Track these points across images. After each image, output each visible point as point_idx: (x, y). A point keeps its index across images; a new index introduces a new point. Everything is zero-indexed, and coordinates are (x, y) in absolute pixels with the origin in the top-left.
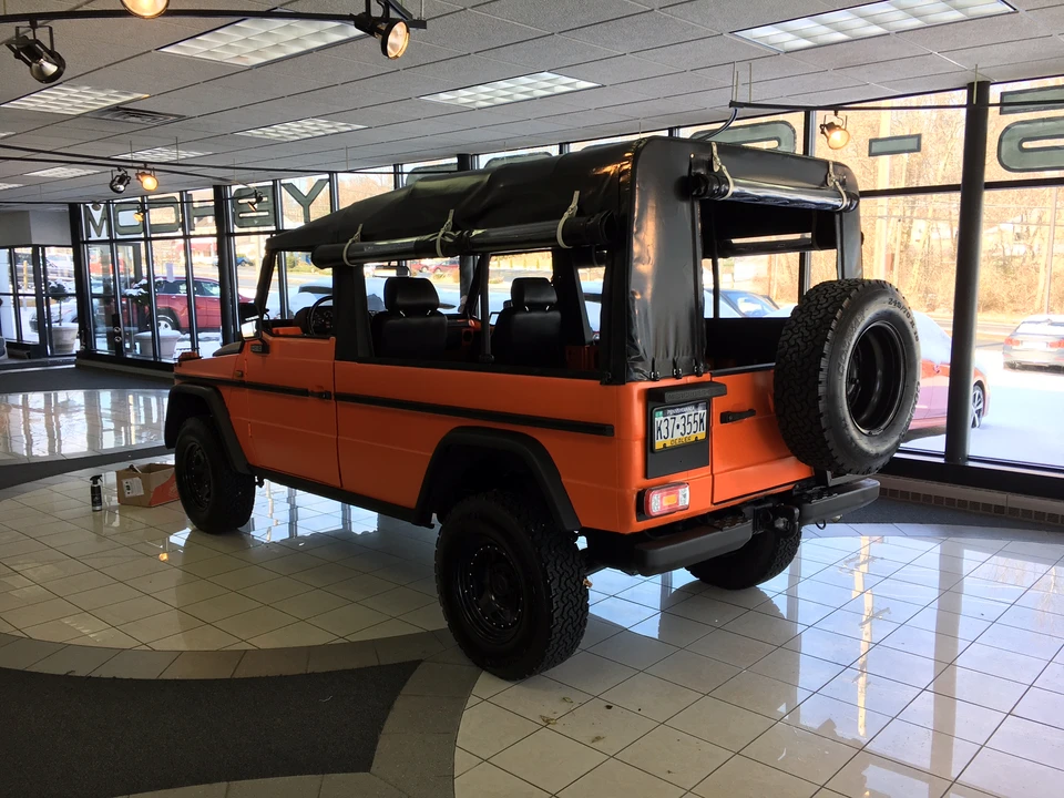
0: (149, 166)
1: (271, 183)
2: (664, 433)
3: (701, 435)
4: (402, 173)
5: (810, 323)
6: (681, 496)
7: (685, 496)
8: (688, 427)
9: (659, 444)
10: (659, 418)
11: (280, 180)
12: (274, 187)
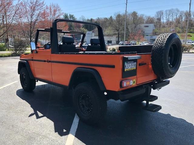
2: (127, 67)
3: (135, 68)
5: (160, 42)
6: (130, 83)
7: (131, 82)
8: (132, 66)
9: (126, 70)
10: (126, 64)
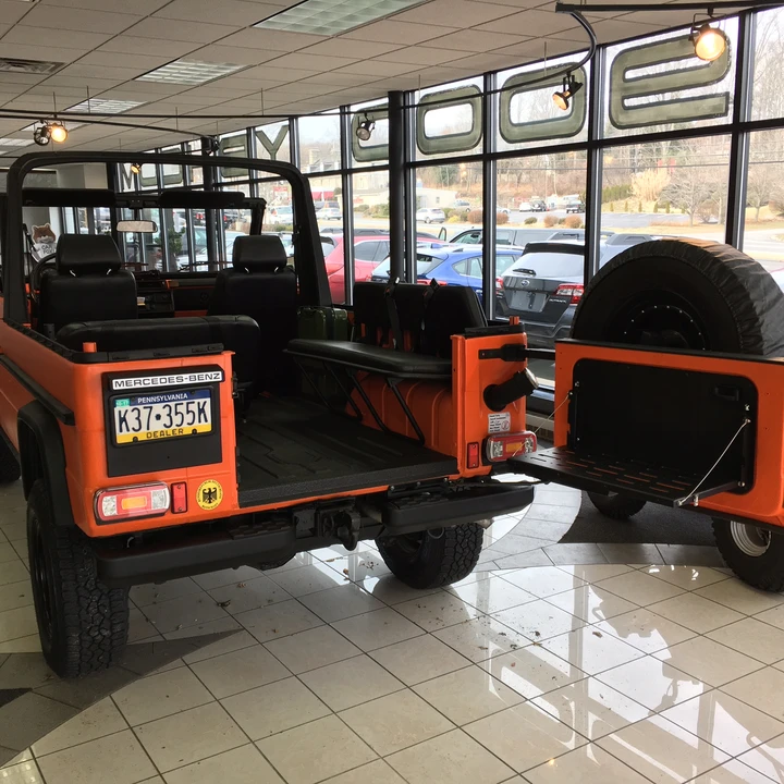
0: (58, 116)
1: (245, 132)
2: (132, 425)
3: (205, 427)
4: (349, 113)
6: (153, 498)
7: (162, 498)
8: (177, 417)
9: (123, 438)
10: (123, 407)
11: (254, 127)
12: (248, 135)
